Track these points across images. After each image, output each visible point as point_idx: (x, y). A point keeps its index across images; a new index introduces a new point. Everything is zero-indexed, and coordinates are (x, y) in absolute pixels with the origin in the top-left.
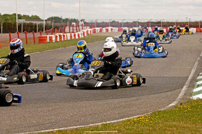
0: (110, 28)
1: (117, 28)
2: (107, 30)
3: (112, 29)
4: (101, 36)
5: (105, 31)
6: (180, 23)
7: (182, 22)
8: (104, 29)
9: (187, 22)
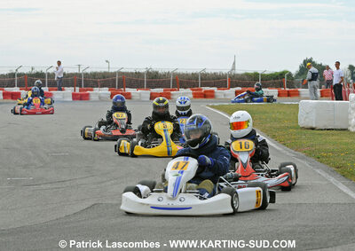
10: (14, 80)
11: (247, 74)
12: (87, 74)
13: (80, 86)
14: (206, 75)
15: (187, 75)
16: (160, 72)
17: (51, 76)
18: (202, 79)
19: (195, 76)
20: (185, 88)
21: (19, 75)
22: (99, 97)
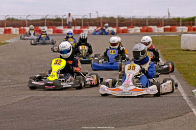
10: (44, 23)
11: (174, 19)
12: (85, 19)
13: (81, 26)
14: (151, 19)
15: (140, 19)
16: (125, 18)
17: (65, 20)
18: (148, 22)
19: (144, 20)
20: (139, 26)
21: (47, 20)
22: (88, 32)
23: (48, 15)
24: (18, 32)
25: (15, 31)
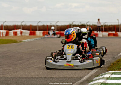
0: (18, 31)
1: (29, 32)
2: (15, 34)
3: (21, 33)
4: (8, 40)
5: (12, 34)
6: (110, 26)
7: (112, 25)
8: (11, 33)
9: (119, 25)
22: (103, 35)
23: (74, 22)
24: (42, 35)
25: (39, 33)
